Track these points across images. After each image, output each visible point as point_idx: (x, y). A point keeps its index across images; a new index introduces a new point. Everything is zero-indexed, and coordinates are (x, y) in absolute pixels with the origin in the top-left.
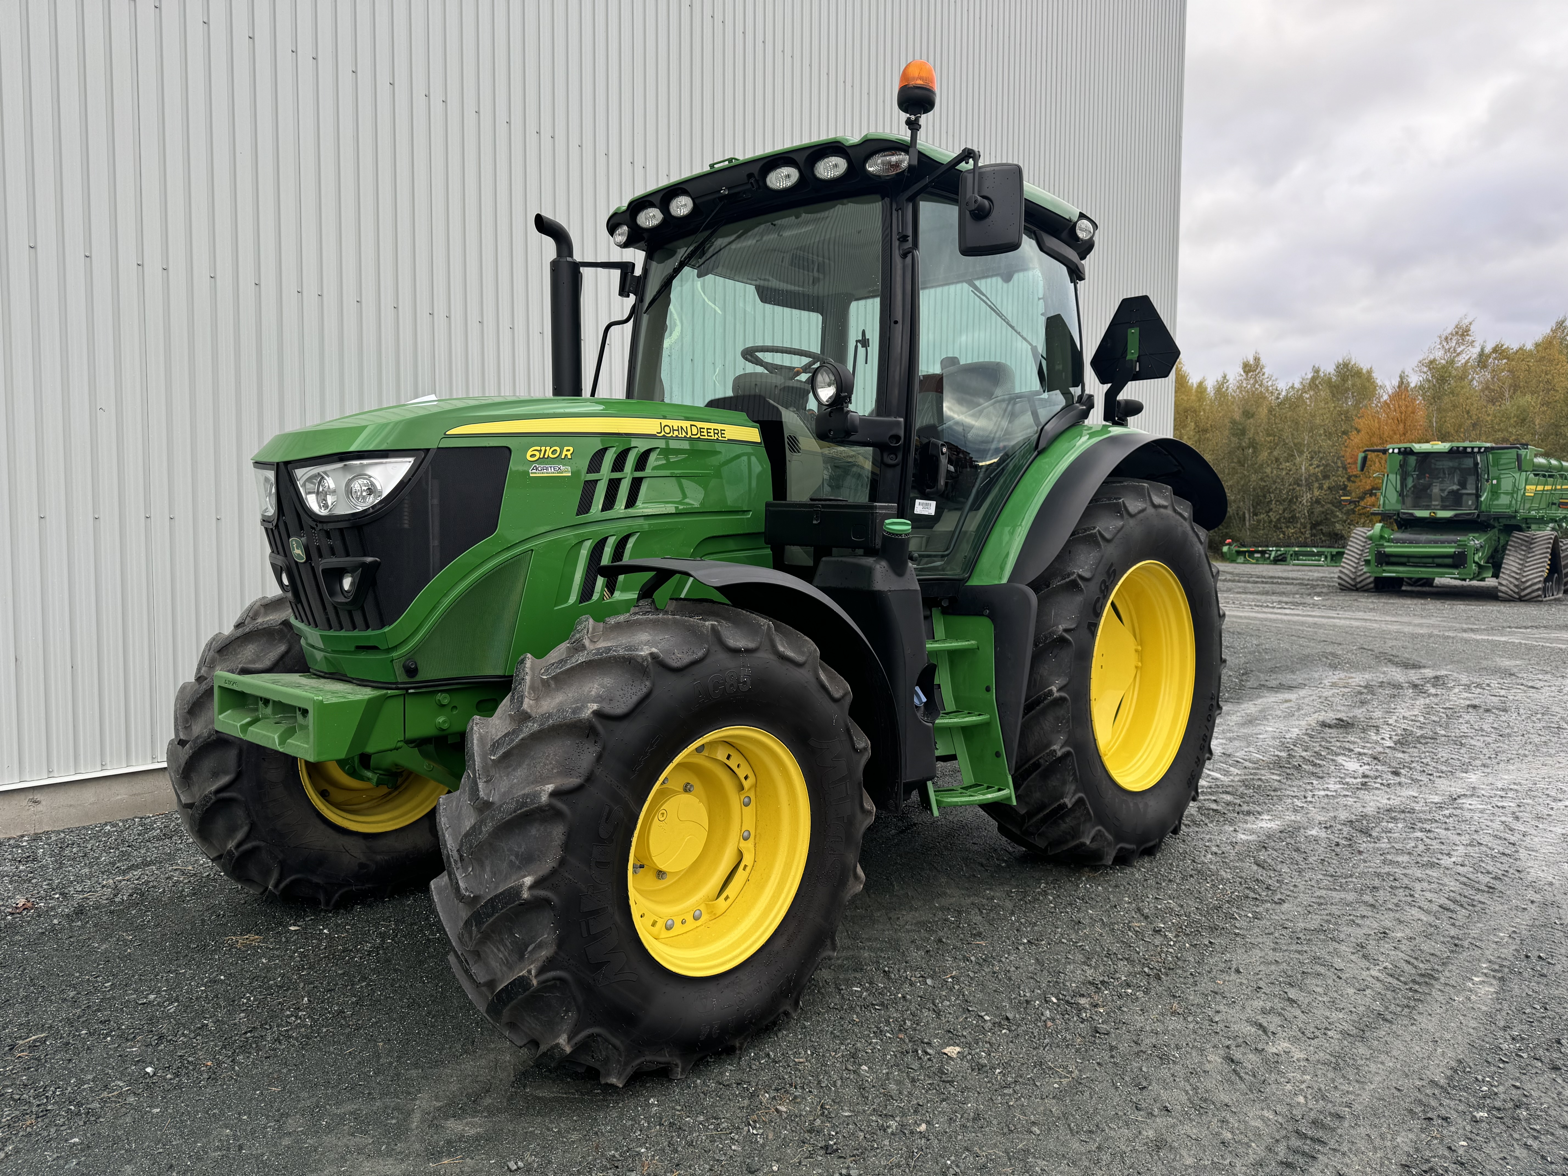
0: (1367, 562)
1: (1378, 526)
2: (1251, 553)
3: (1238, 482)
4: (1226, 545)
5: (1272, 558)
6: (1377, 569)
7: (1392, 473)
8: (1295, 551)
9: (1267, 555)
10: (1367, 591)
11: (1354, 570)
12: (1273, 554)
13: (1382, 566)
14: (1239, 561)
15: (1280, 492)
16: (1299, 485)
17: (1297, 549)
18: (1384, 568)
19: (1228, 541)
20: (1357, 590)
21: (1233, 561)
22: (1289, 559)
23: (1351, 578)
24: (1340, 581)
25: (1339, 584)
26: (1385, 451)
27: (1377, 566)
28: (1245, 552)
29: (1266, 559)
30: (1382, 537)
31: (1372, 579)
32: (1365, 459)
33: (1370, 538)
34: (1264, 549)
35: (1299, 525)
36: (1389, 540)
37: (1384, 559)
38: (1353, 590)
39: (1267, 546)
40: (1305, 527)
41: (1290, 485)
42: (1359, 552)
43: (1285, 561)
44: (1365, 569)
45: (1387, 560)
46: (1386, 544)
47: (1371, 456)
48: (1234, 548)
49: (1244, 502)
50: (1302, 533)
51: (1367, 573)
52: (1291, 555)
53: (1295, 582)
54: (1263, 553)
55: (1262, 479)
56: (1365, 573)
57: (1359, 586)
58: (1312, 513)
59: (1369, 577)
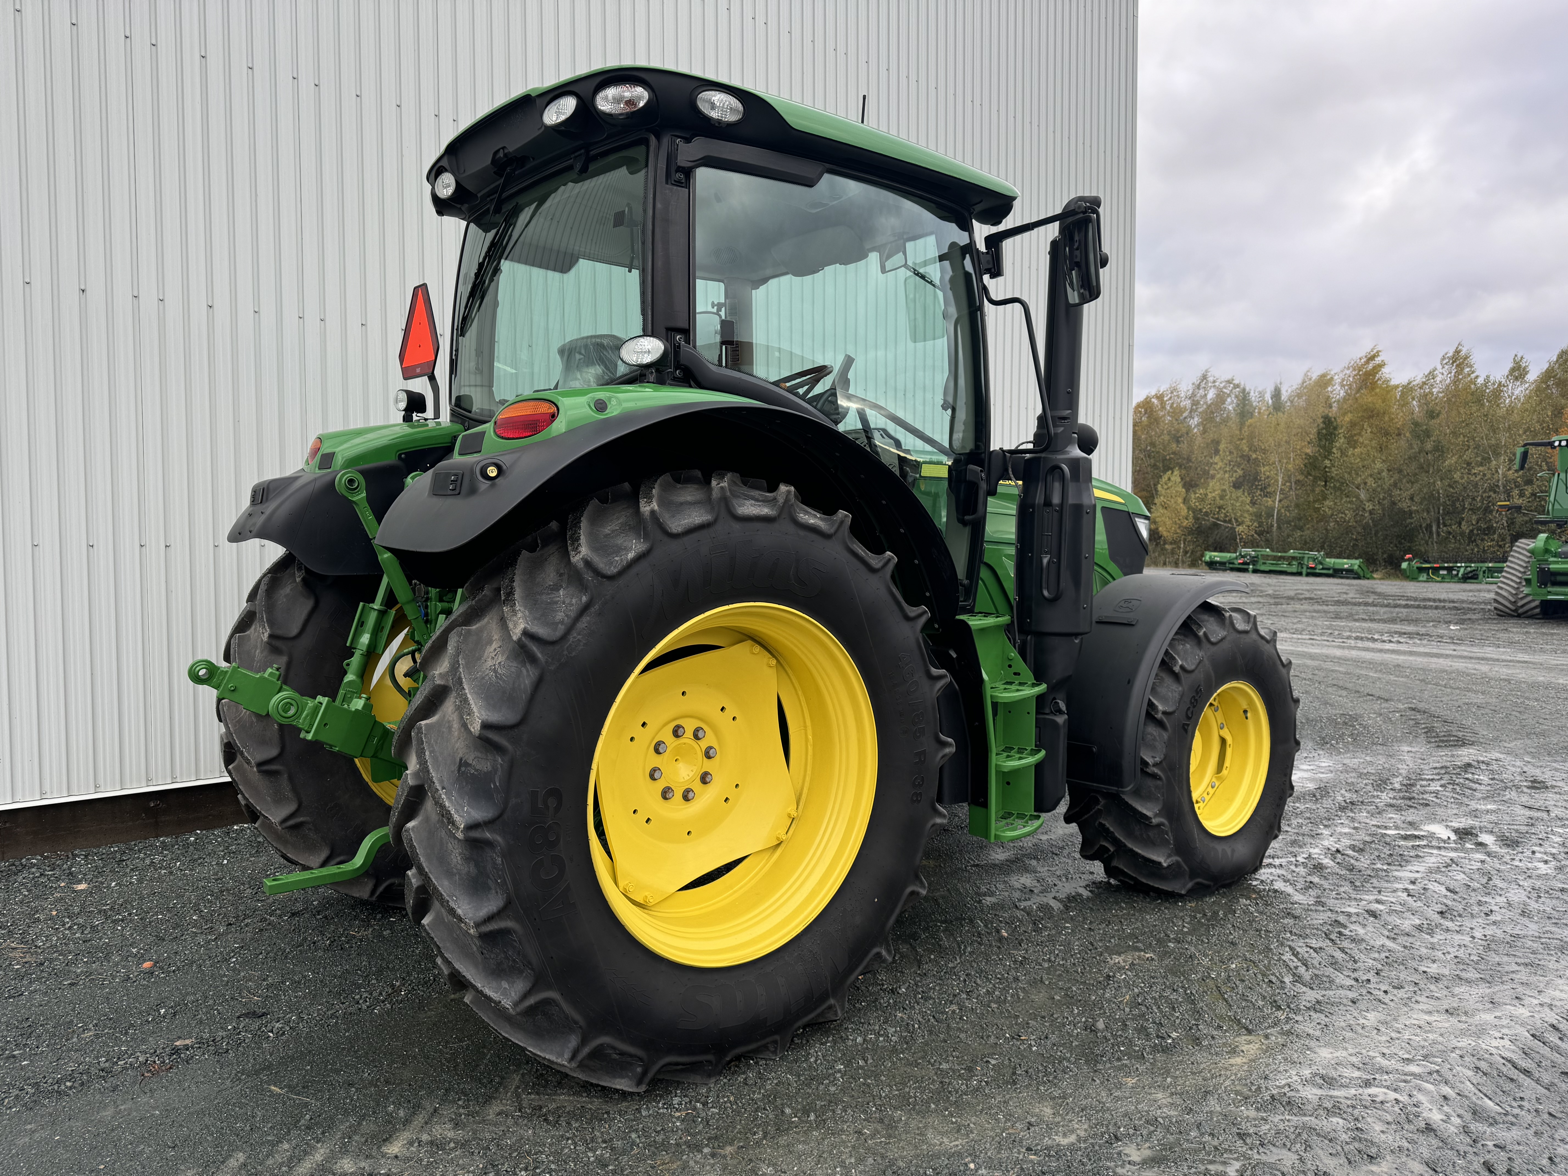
0: (1528, 582)
1: (1543, 536)
2: (1436, 570)
3: (1421, 490)
4: (1406, 561)
5: (1460, 575)
6: (1539, 591)
7: (1562, 471)
8: (1488, 568)
9: (1454, 572)
10: (1532, 617)
11: (1514, 592)
12: (1462, 570)
13: (1546, 586)
14: (1421, 579)
15: (1473, 499)
16: (1495, 492)
17: (1490, 565)
18: (1549, 589)
19: (1408, 556)
20: (1519, 616)
21: (1414, 579)
22: (1481, 576)
23: (1510, 602)
24: (1496, 605)
25: (1495, 608)
26: (1551, 444)
27: (1540, 587)
28: (1428, 568)
29: (1453, 577)
30: (1547, 551)
31: (1537, 603)
32: (1525, 455)
33: (1532, 552)
34: (1451, 565)
35: (1496, 536)
36: (1556, 555)
37: (1548, 578)
38: (1513, 616)
39: (1456, 562)
40: (1503, 540)
41: (1485, 492)
42: (1522, 570)
43: (1477, 578)
44: (1526, 590)
45: (1553, 579)
46: (1552, 559)
47: (1532, 450)
48: (1415, 564)
49: (1428, 512)
50: (1500, 546)
51: (1532, 596)
52: (1484, 572)
53: (1447, 605)
54: (1450, 569)
55: (1450, 486)
56: (1527, 595)
57: (1520, 611)
58: (1513, 523)
59: (1533, 601)
